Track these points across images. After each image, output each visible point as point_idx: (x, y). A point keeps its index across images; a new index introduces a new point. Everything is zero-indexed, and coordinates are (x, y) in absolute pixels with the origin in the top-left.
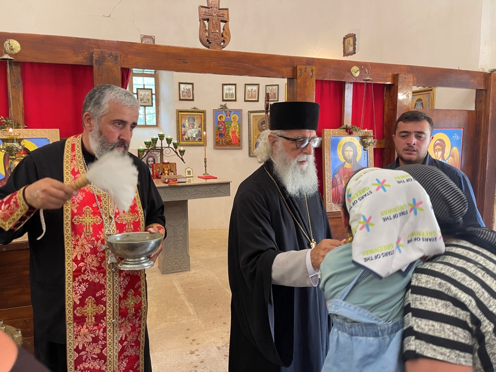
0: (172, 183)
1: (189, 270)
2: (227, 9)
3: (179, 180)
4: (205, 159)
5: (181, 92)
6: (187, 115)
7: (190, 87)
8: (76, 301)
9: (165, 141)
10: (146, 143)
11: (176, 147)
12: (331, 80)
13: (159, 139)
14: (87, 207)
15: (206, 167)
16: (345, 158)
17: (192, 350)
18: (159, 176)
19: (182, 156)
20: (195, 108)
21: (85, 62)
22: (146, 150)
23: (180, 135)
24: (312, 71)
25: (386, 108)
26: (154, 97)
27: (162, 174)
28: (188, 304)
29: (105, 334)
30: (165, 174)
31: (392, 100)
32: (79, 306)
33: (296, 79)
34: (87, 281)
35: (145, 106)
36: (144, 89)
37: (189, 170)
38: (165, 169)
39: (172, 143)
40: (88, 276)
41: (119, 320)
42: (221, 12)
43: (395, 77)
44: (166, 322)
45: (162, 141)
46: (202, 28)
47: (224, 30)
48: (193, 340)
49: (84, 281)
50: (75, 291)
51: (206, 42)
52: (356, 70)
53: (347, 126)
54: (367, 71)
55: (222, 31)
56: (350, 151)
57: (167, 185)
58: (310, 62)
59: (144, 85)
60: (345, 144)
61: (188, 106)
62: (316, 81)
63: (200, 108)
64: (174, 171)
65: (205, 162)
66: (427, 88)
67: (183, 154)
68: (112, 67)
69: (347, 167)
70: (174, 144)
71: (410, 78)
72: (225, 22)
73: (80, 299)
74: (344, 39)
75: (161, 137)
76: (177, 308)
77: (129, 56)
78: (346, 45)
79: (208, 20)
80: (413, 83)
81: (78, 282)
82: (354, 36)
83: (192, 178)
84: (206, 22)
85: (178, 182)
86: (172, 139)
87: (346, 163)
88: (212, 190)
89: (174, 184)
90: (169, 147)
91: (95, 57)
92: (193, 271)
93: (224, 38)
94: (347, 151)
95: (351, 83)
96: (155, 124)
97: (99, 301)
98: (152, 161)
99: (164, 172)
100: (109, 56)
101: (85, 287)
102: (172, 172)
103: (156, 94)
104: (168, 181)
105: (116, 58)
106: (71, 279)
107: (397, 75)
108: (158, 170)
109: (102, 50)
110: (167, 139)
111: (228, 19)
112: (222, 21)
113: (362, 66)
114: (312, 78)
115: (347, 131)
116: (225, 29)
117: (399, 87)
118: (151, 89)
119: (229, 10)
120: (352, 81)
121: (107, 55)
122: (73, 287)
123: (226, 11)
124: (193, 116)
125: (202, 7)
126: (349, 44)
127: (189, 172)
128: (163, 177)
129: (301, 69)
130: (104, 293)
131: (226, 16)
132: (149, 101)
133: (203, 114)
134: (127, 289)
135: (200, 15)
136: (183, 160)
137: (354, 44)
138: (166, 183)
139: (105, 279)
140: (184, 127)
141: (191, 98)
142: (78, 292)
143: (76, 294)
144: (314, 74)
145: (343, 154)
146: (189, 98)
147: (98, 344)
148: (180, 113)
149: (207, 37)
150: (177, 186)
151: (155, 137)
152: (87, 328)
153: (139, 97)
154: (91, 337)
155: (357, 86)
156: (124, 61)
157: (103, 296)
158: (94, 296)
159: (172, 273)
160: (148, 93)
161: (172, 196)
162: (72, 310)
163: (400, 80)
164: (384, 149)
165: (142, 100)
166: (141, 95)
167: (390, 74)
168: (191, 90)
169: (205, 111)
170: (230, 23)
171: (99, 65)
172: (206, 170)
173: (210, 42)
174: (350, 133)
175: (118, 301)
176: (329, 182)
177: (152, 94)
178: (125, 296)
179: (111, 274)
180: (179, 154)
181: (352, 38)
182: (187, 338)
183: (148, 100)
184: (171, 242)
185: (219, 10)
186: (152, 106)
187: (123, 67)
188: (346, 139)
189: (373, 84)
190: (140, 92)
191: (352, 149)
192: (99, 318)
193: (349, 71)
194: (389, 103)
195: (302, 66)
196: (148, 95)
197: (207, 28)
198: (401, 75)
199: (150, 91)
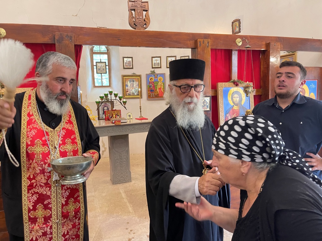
0: (117, 123)
1: (131, 182)
2: (147, 2)
3: (122, 121)
4: (140, 107)
5: (125, 63)
6: (129, 78)
7: (130, 59)
8: (30, 207)
10: (100, 97)
11: (120, 100)
12: (221, 48)
13: (109, 94)
14: (37, 140)
15: (141, 112)
16: (233, 102)
17: (130, 238)
18: (110, 119)
19: (125, 105)
20: (134, 74)
21: (50, 42)
22: (101, 102)
23: (125, 91)
24: (208, 42)
25: (262, 67)
26: (107, 67)
27: (111, 118)
28: (129, 205)
29: (51, 230)
30: (113, 117)
31: (266, 61)
32: (32, 210)
33: (197, 49)
34: (37, 193)
35: (101, 73)
36: (101, 62)
37: (130, 114)
38: (113, 114)
39: (118, 97)
40: (38, 189)
41: (62, 220)
42: (143, 4)
43: (268, 45)
44: (113, 218)
45: (111, 95)
46: (131, 16)
47: (145, 16)
48: (131, 231)
49: (35, 193)
50: (29, 200)
51: (134, 25)
52: (239, 41)
53: (234, 80)
54: (247, 41)
55: (144, 17)
56: (237, 97)
57: (114, 124)
58: (207, 36)
59: (101, 60)
60: (233, 93)
61: (129, 72)
62: (212, 50)
63: (138, 74)
64: (120, 115)
65: (140, 109)
66: (291, 53)
67: (126, 104)
68: (68, 44)
69: (235, 109)
70: (119, 97)
71: (279, 45)
72: (146, 11)
73: (33, 206)
74: (233, 23)
75: (111, 93)
76: (121, 207)
77: (80, 37)
78: (234, 27)
79: (134, 10)
80: (281, 49)
81: (31, 193)
82: (239, 21)
83: (131, 120)
84: (133, 12)
85: (122, 123)
86: (117, 94)
87: (235, 106)
88: (145, 127)
89: (118, 124)
90: (116, 99)
91: (57, 38)
92: (133, 182)
93: (146, 22)
94: (235, 97)
95: (236, 50)
96: (109, 85)
97: (46, 207)
98: (106, 109)
99: (113, 116)
100: (66, 37)
101: (36, 197)
102: (118, 116)
103: (108, 66)
104: (115, 122)
105: (71, 38)
106: (26, 192)
107: (269, 43)
108: (109, 115)
109: (61, 33)
110: (114, 94)
111: (148, 9)
112: (144, 10)
113: (244, 38)
114: (208, 47)
115: (234, 84)
116: (147, 16)
117: (271, 52)
118: (105, 62)
119: (149, 2)
120: (237, 49)
121: (65, 36)
122: (28, 197)
123: (147, 3)
124: (133, 79)
125: (130, 1)
126: (236, 26)
127: (130, 116)
128: (112, 119)
129: (200, 42)
130: (50, 201)
131: (147, 7)
132: (104, 70)
133: (139, 77)
134: (68, 198)
135: (129, 7)
136: (125, 108)
137: (240, 26)
138: (114, 123)
139: (51, 192)
140: (127, 86)
141: (131, 67)
142: (31, 201)
143: (30, 202)
144: (210, 44)
145: (232, 99)
146: (130, 67)
147: (47, 237)
148: (124, 77)
149: (134, 22)
150: (121, 125)
151: (106, 93)
152: (38, 226)
153: (98, 67)
154: (41, 232)
155: (240, 52)
156: (77, 40)
157: (49, 203)
158: (43, 204)
159: (119, 183)
161: (117, 132)
162: (27, 213)
163: (271, 47)
164: (261, 95)
165: (99, 69)
166: (99, 66)
167: (264, 43)
168: (131, 62)
169: (141, 75)
170: (150, 12)
171: (60, 43)
172: (141, 114)
173: (136, 25)
174: (237, 85)
175: (61, 207)
176: (223, 120)
177: (106, 66)
178: (67, 203)
179: (55, 188)
180: (123, 104)
181: (238, 22)
182: (127, 229)
183: (104, 69)
184: (118, 163)
185: (142, 2)
186: (106, 73)
187: (76, 44)
188: (234, 89)
189: (252, 50)
190: (98, 64)
191: (238, 96)
192: (47, 219)
193: (235, 42)
194: (264, 63)
195: (201, 40)
196: (103, 66)
197: (134, 16)
198: (272, 43)
199: (105, 63)
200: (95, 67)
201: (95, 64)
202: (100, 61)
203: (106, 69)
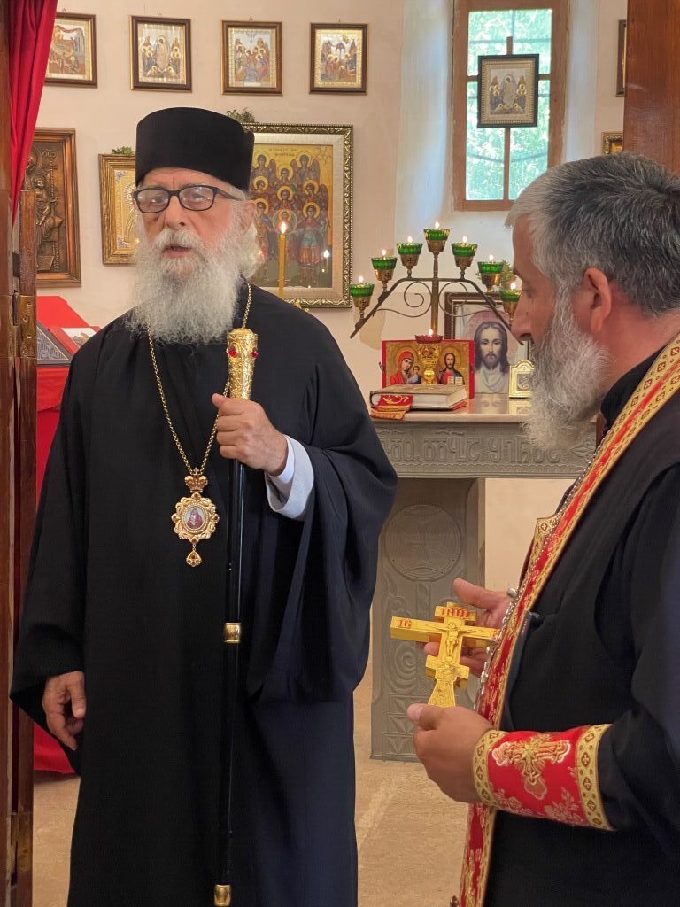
0: (388, 412)
9: (447, 256)
10: (376, 263)
26: (544, 86)
30: (425, 381)
35: (508, 126)
36: (509, 57)
37: (525, 369)
39: (474, 264)
45: (436, 254)
59: (510, 41)
75: (435, 241)
85: (412, 410)
86: (475, 248)
90: (462, 279)
98: (495, 342)
99: (423, 374)
102: (458, 374)
103: (552, 76)
104: (381, 402)
108: (405, 365)
118: (535, 58)
127: (524, 380)
132: (523, 106)
151: (410, 241)
153: (488, 89)
160: (522, 71)
165: (495, 102)
166: (495, 83)
177: (537, 77)
183: (521, 100)
186: (535, 123)
196: (522, 81)
199: (530, 62)
200: (472, 89)
201: (473, 71)
202: (504, 52)
203: (536, 95)
